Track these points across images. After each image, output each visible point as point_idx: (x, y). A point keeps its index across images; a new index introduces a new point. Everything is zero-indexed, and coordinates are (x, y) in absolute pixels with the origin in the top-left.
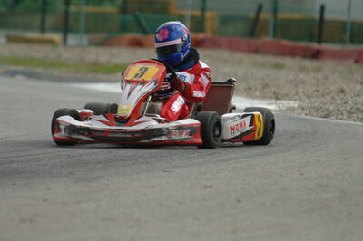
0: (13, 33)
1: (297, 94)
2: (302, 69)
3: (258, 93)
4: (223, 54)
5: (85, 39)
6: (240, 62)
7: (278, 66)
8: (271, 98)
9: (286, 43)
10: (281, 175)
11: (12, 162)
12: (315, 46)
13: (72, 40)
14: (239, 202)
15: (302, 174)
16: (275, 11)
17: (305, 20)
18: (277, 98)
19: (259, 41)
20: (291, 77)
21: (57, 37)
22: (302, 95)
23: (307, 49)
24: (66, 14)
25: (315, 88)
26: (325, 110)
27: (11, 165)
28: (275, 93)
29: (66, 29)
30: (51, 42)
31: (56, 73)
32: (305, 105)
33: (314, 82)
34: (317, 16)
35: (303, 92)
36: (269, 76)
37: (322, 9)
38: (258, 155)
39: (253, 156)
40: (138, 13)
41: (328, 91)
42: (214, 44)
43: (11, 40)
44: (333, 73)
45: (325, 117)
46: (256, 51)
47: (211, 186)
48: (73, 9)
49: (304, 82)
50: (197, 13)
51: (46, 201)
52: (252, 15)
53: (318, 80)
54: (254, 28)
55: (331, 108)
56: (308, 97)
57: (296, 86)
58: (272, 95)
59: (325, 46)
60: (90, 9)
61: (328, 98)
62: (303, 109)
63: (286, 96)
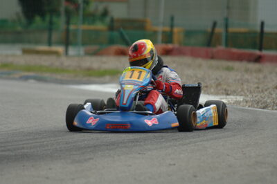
0: (27, 46)
1: (242, 90)
2: (247, 70)
3: (212, 90)
4: (187, 60)
5: (82, 50)
6: (200, 66)
7: (229, 69)
8: (223, 94)
9: (235, 50)
10: (228, 155)
11: (23, 148)
12: (257, 52)
13: (72, 51)
14: (195, 176)
15: (244, 154)
16: (227, 26)
17: (249, 33)
18: (227, 94)
19: (215, 50)
20: (238, 77)
21: (60, 49)
22: (246, 91)
23: (251, 55)
24: (67, 31)
25: (256, 86)
26: (264, 103)
27: (23, 151)
28: (225, 90)
29: (67, 43)
30: (56, 53)
31: (59, 77)
32: (248, 99)
33: (256, 81)
34: (258, 29)
35: (247, 89)
36: (221, 77)
37: (262, 24)
38: (212, 139)
39: (207, 140)
40: (122, 29)
41: (266, 88)
42: (180, 52)
43: (25, 52)
44: (271, 73)
45: (264, 108)
46: (212, 58)
47: (174, 165)
48: (72, 27)
49: (248, 81)
50: (167, 29)
51: (47, 178)
52: (209, 29)
53: (259, 79)
54: (210, 39)
55: (268, 101)
56: (251, 92)
57: (242, 84)
58: (224, 92)
59: (264, 52)
60: (86, 27)
61: (266, 93)
62: (247, 102)
63: (234, 93)
